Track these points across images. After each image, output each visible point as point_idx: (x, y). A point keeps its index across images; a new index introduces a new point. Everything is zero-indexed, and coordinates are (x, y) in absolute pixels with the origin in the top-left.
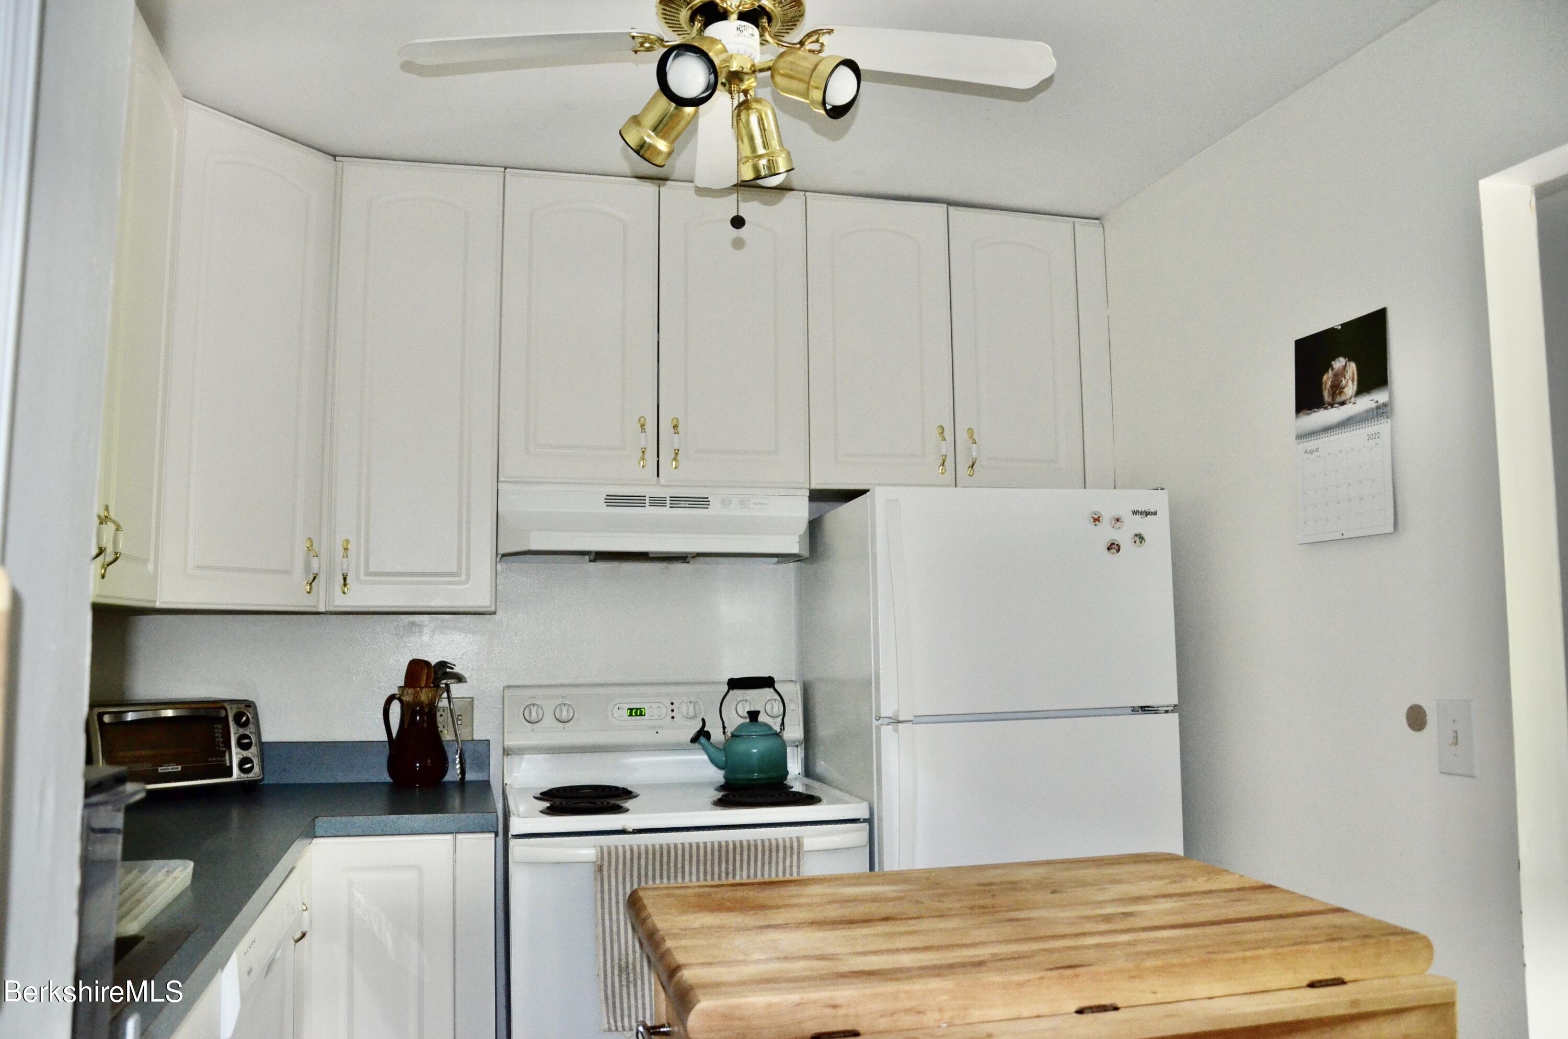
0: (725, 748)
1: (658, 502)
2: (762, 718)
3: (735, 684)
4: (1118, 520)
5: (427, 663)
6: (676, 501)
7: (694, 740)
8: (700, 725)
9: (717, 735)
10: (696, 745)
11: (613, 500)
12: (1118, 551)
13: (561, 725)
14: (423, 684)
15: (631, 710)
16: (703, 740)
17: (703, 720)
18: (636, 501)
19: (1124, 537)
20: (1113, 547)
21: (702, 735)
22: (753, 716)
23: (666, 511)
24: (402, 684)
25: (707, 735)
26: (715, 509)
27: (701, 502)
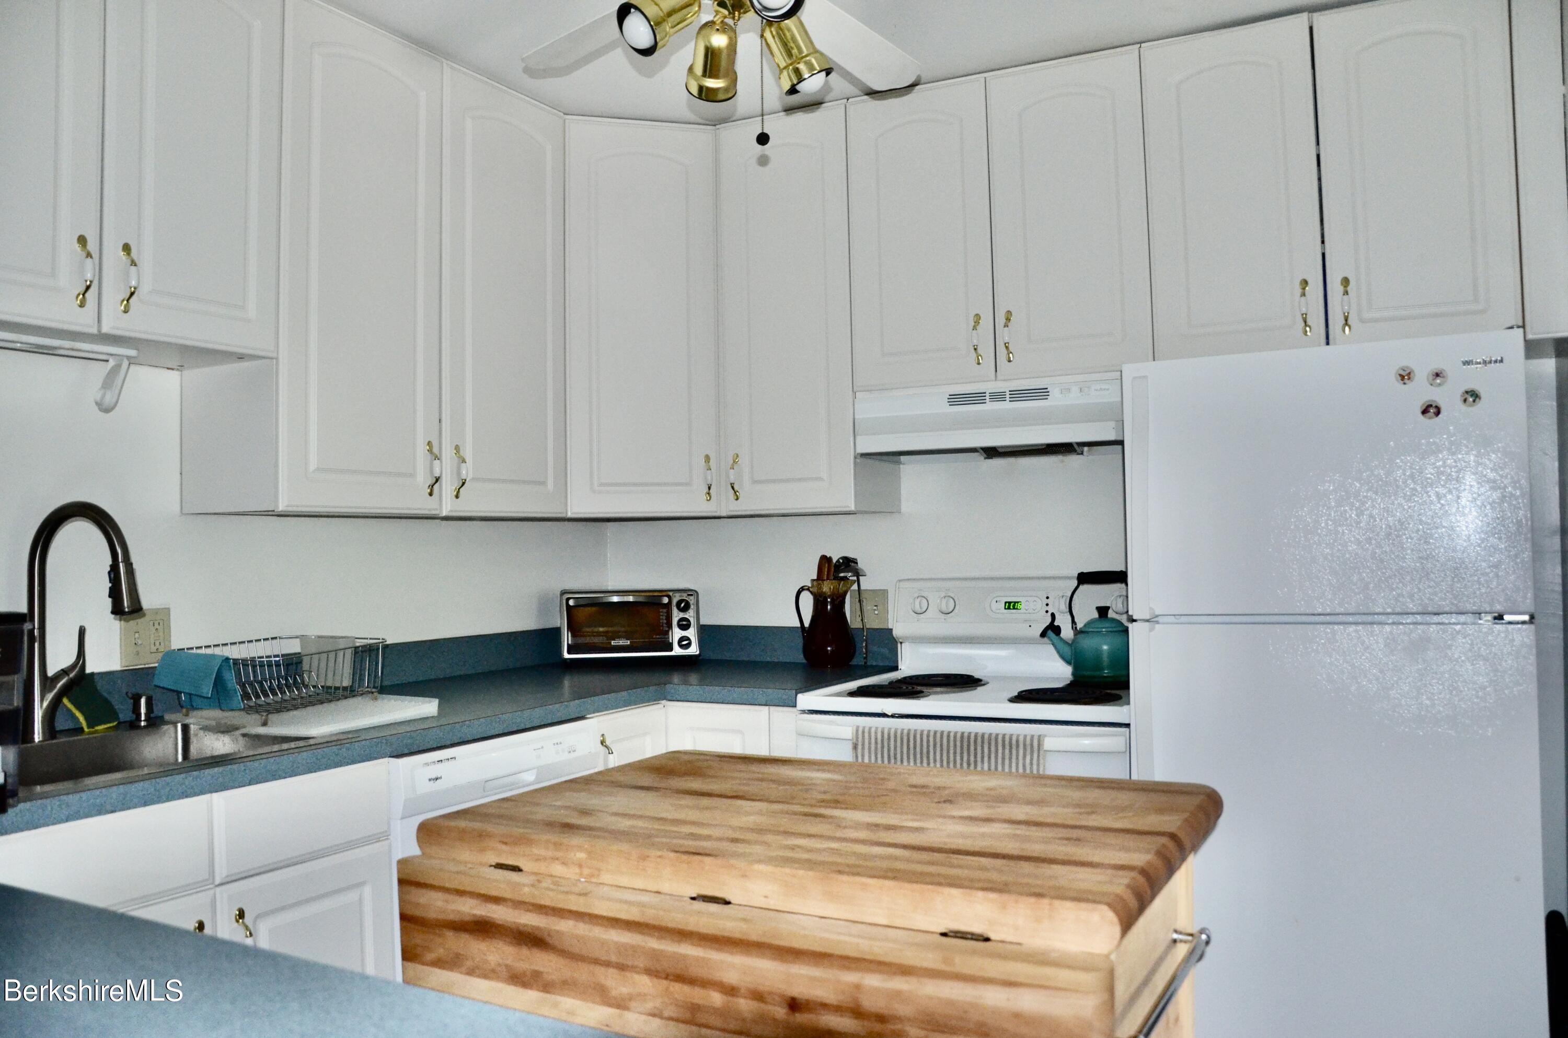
0: (1072, 644)
1: (998, 397)
2: (1111, 614)
3: (1085, 578)
4: (1437, 375)
5: (826, 556)
6: (1018, 395)
7: (1043, 634)
8: (1049, 620)
9: (1067, 633)
10: (1046, 639)
11: (956, 399)
12: (1438, 413)
13: (943, 616)
15: (1010, 603)
16: (1050, 633)
17: (1053, 615)
18: (977, 398)
19: (1442, 395)
20: (1431, 410)
21: (1052, 629)
22: (1103, 611)
23: (1007, 405)
25: (1057, 630)
26: (1056, 399)
27: (1042, 393)
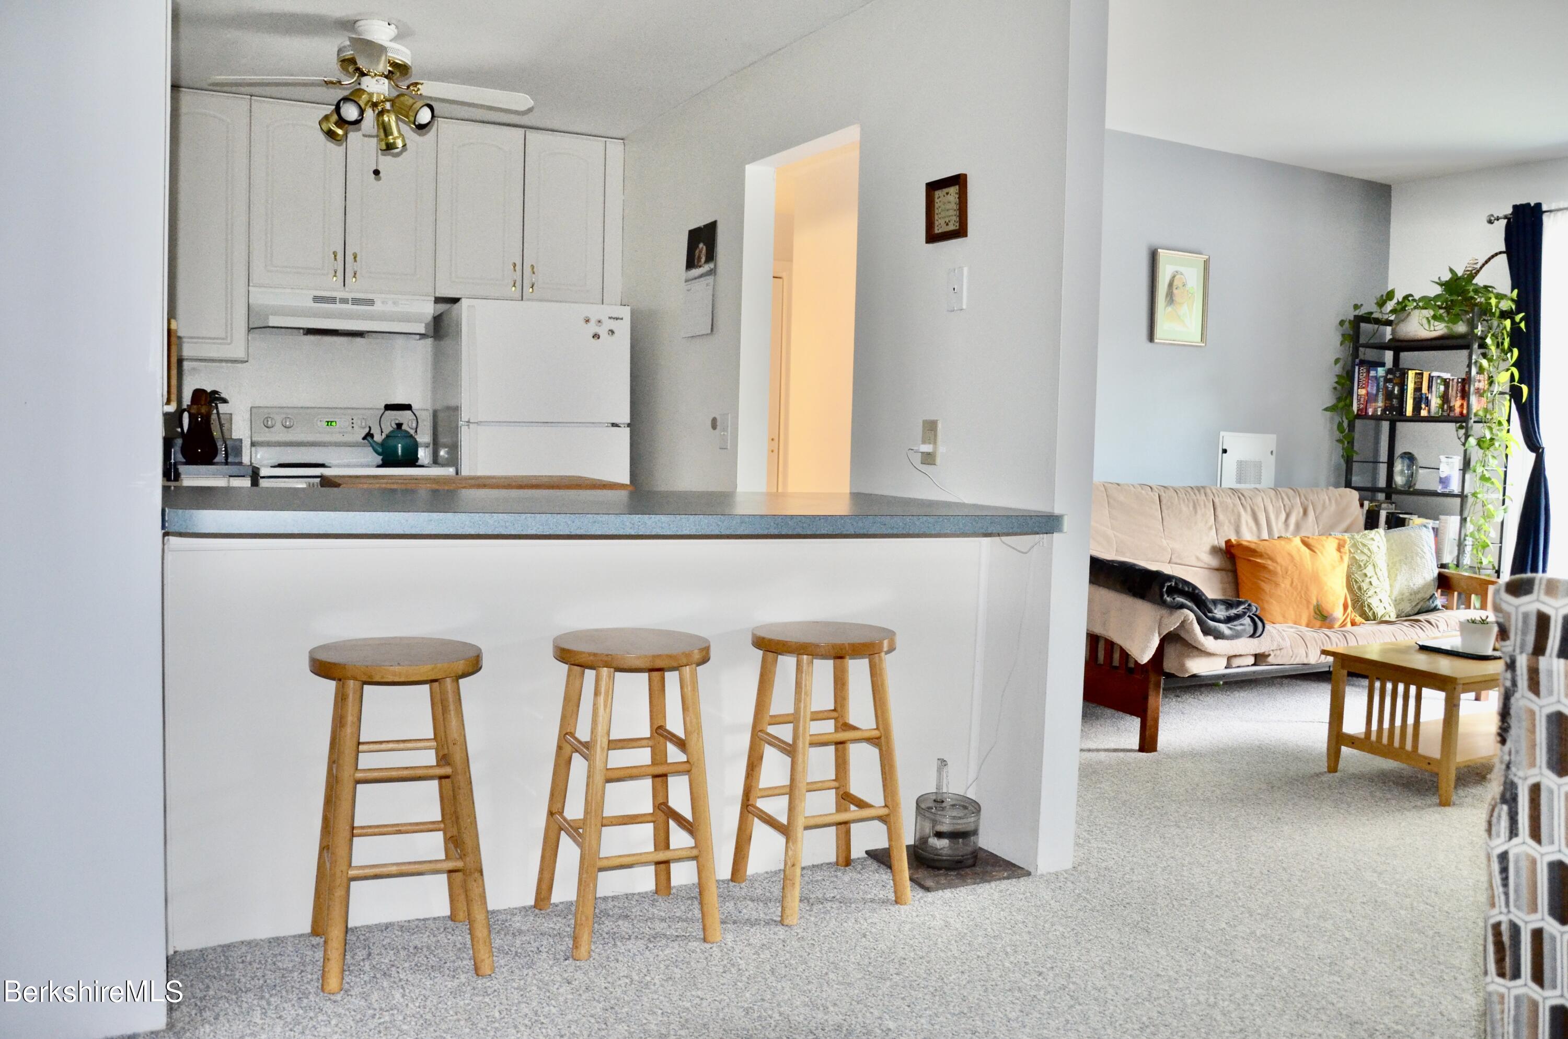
0: (383, 444)
1: (344, 301)
2: (404, 427)
3: (388, 407)
4: (599, 322)
5: (204, 391)
6: (356, 301)
7: (364, 438)
8: (367, 430)
9: (378, 438)
10: (366, 441)
11: (317, 299)
12: (599, 338)
13: (286, 429)
14: (203, 403)
15: (328, 422)
16: (369, 439)
17: (370, 428)
18: (332, 300)
19: (603, 332)
20: (596, 336)
21: (369, 435)
22: (399, 426)
23: (349, 307)
24: (189, 403)
25: (372, 436)
26: (378, 307)
27: (371, 302)
